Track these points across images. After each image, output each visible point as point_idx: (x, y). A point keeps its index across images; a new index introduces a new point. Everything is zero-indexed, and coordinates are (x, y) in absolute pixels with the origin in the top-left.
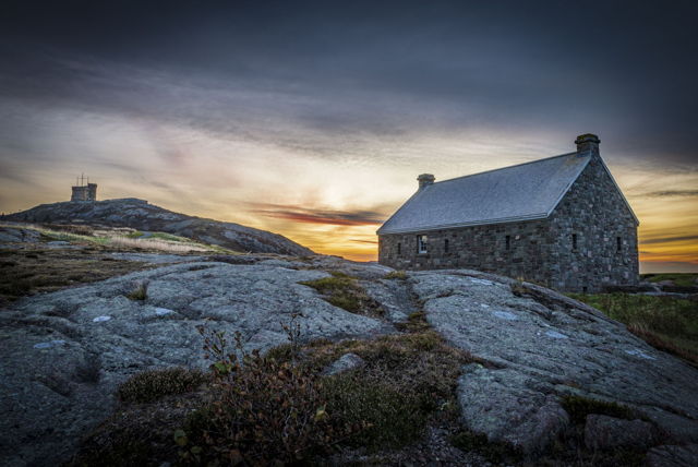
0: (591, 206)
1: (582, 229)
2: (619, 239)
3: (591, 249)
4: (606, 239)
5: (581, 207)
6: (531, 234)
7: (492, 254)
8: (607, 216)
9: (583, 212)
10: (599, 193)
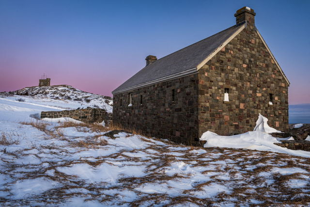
0: (245, 66)
1: (236, 85)
2: (271, 95)
3: (243, 102)
4: (259, 95)
5: (235, 65)
6: (186, 87)
7: (164, 105)
8: (260, 76)
9: (236, 70)
10: (253, 56)
